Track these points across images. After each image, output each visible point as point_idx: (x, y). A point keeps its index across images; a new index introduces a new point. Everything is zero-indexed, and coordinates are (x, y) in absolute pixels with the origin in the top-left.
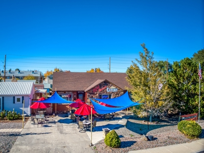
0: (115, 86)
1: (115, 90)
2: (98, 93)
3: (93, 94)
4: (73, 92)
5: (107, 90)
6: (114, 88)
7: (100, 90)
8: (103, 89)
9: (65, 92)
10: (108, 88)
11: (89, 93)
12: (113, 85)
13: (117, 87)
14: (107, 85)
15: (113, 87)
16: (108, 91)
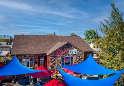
0: (77, 48)
1: (76, 52)
2: (61, 56)
3: (56, 57)
4: (34, 55)
5: (70, 52)
6: (76, 50)
7: (62, 53)
8: (66, 51)
9: (25, 56)
10: (70, 51)
11: (52, 56)
12: (75, 47)
13: (78, 49)
14: (69, 48)
15: (74, 50)
16: (70, 54)
